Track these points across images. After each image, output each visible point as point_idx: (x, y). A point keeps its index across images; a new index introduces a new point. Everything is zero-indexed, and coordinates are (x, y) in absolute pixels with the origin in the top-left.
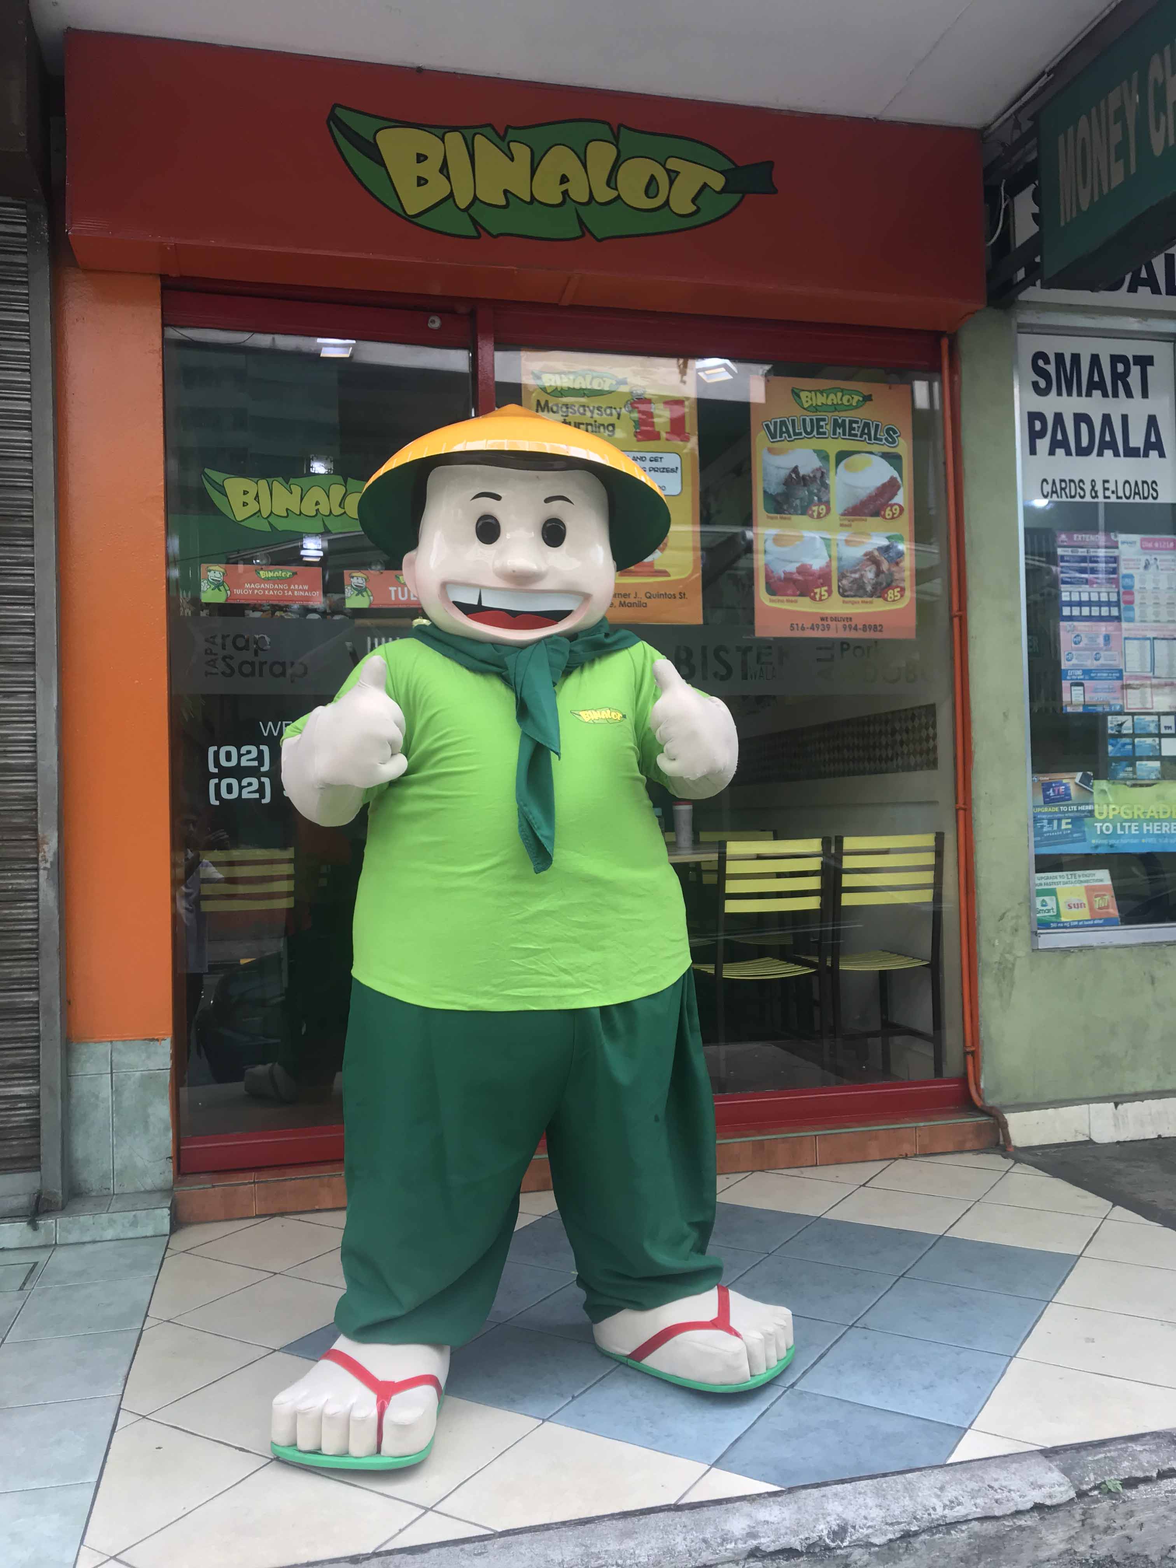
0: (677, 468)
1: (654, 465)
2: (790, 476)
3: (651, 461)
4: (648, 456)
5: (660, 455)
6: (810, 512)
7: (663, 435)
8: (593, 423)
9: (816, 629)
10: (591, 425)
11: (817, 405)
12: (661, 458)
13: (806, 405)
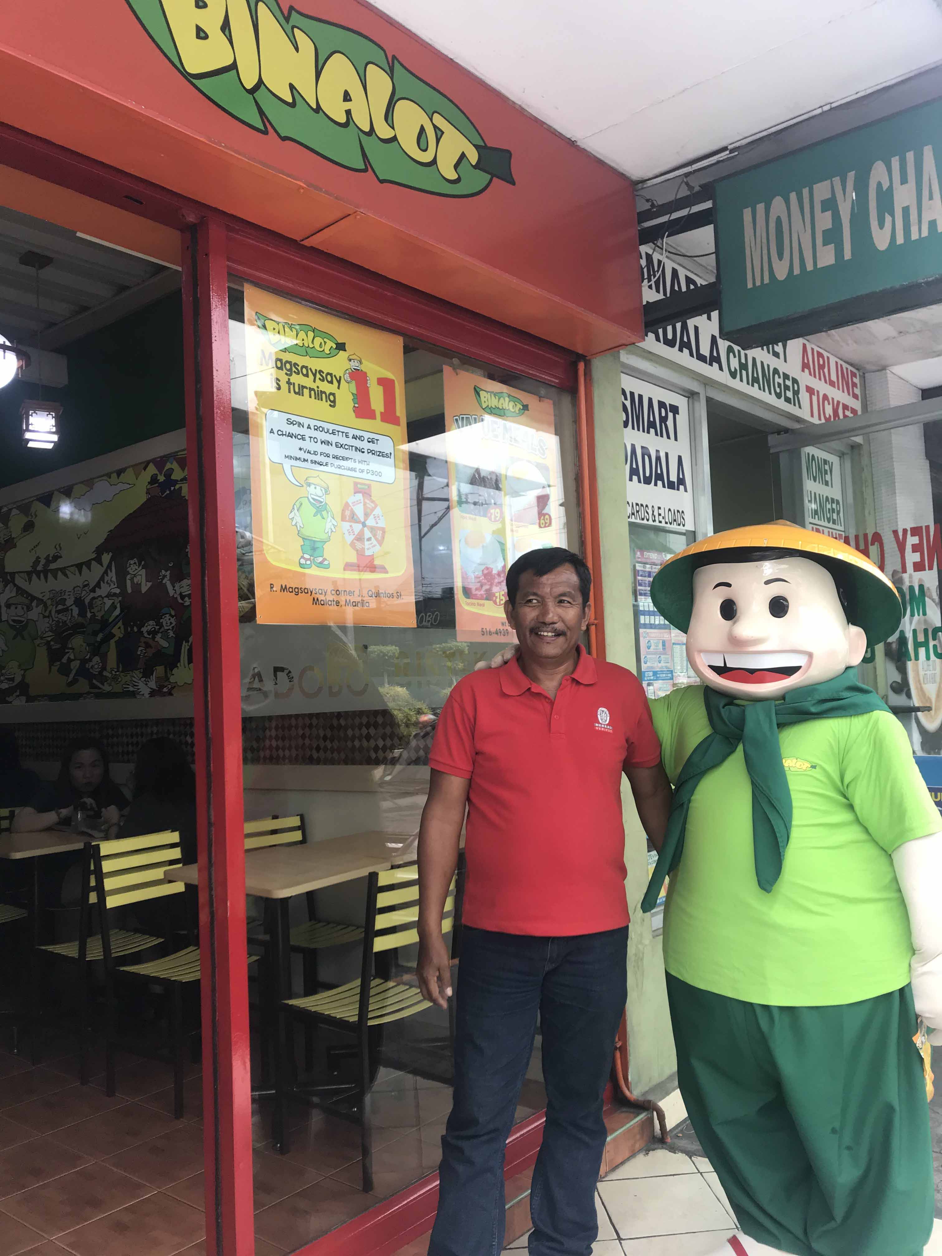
0: (391, 454)
1: (371, 446)
2: (474, 475)
3: (369, 442)
4: (367, 435)
5: (376, 437)
6: (489, 515)
7: (378, 416)
8: (316, 389)
9: (499, 634)
10: (314, 390)
11: (491, 407)
12: (377, 440)
13: (484, 406)
